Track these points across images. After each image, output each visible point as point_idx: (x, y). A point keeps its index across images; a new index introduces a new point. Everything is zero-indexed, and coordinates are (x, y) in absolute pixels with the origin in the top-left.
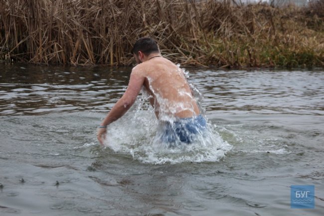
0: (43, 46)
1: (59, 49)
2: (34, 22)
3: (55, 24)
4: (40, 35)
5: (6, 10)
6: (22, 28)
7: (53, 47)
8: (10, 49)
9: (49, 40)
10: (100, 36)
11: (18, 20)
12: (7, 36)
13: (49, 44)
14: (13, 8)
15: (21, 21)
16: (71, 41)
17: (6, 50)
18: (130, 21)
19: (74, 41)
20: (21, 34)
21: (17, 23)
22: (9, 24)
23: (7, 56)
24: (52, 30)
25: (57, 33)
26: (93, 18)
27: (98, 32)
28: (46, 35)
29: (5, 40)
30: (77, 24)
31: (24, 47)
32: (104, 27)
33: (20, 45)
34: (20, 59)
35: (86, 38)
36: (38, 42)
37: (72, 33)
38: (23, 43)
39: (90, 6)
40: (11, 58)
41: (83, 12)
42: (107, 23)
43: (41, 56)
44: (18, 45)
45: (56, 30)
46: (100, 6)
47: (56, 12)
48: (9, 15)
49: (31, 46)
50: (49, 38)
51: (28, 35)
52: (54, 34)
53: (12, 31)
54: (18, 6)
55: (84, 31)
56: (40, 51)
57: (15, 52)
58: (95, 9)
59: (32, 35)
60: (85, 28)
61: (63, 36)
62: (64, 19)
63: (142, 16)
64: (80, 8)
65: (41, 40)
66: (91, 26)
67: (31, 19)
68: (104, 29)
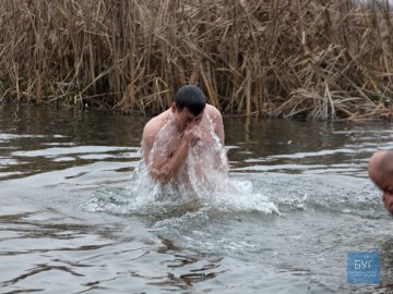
0: (136, 84)
1: (163, 88)
2: (122, 43)
3: (156, 47)
4: (132, 65)
5: (77, 23)
6: (103, 55)
7: (151, 84)
8: (82, 86)
9: (145, 74)
10: (228, 67)
11: (96, 40)
12: (77, 66)
13: (145, 80)
14: (89, 21)
15: (101, 41)
16: (182, 75)
17: (74, 89)
18: (279, 42)
19: (188, 75)
20: (99, 61)
21: (94, 45)
22: (82, 46)
23: (78, 98)
24: (152, 57)
25: (158, 61)
26: (217, 38)
27: (225, 60)
28: (142, 64)
29: (74, 72)
30: (193, 46)
31: (103, 85)
32: (237, 53)
33: (97, 82)
34: (98, 103)
35: (206, 71)
36: (129, 75)
37: (183, 62)
38: (103, 78)
39: (213, 19)
40: (84, 101)
41: (202, 28)
42: (240, 46)
43: (133, 98)
44: (94, 80)
45: (157, 57)
46: (229, 19)
47: (157, 30)
48: (82, 32)
49: (115, 83)
50: (146, 71)
51: (111, 63)
52: (155, 63)
53: (86, 58)
54: (97, 17)
55: (204, 60)
56: (132, 90)
57: (90, 92)
58: (222, 22)
59: (118, 64)
60: (205, 54)
61: (170, 67)
62: (171, 38)
63: (300, 34)
64: (200, 21)
65: (133, 73)
66: (214, 50)
67: (117, 38)
68: (236, 57)
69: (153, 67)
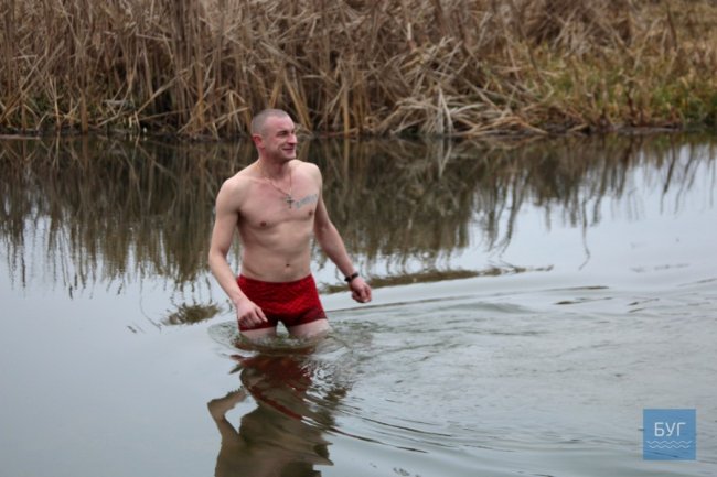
0: (205, 100)
1: (238, 104)
2: (185, 48)
3: (227, 52)
4: (199, 76)
5: (127, 25)
6: (161, 62)
7: (224, 99)
8: (138, 105)
9: (216, 86)
10: (319, 74)
11: (153, 47)
12: (130, 78)
13: (217, 93)
14: (141, 22)
15: (158, 46)
16: (263, 87)
17: (129, 108)
18: (379, 37)
19: (268, 85)
20: (158, 72)
21: (149, 50)
22: (134, 53)
23: (134, 120)
24: (223, 64)
25: (231, 69)
26: (303, 33)
27: (313, 63)
28: (211, 76)
29: (127, 85)
30: (273, 50)
31: (164, 103)
32: (327, 51)
33: (156, 99)
34: (159, 124)
35: (291, 79)
36: (196, 89)
37: (262, 69)
38: (163, 93)
39: (296, 13)
40: (143, 124)
41: (283, 24)
42: (332, 42)
43: (202, 119)
44: (153, 96)
45: (229, 64)
46: (316, 11)
47: (228, 29)
48: (134, 36)
49: (179, 98)
50: (216, 82)
51: (172, 74)
52: (227, 73)
53: (141, 68)
54: (152, 17)
55: (288, 65)
56: (200, 109)
57: (148, 111)
58: (308, 16)
59: (182, 75)
60: (290, 59)
61: (246, 77)
62: (244, 38)
63: (404, 25)
64: (280, 16)
65: (201, 86)
66: (299, 51)
67: (177, 43)
68: (328, 58)
69: (224, 77)
